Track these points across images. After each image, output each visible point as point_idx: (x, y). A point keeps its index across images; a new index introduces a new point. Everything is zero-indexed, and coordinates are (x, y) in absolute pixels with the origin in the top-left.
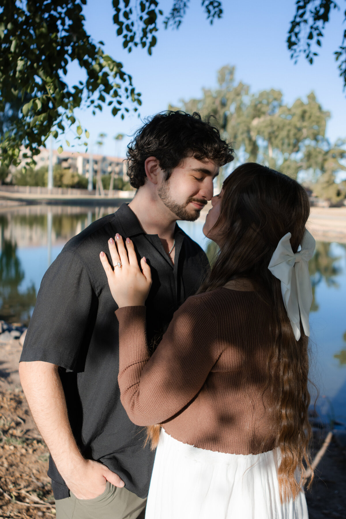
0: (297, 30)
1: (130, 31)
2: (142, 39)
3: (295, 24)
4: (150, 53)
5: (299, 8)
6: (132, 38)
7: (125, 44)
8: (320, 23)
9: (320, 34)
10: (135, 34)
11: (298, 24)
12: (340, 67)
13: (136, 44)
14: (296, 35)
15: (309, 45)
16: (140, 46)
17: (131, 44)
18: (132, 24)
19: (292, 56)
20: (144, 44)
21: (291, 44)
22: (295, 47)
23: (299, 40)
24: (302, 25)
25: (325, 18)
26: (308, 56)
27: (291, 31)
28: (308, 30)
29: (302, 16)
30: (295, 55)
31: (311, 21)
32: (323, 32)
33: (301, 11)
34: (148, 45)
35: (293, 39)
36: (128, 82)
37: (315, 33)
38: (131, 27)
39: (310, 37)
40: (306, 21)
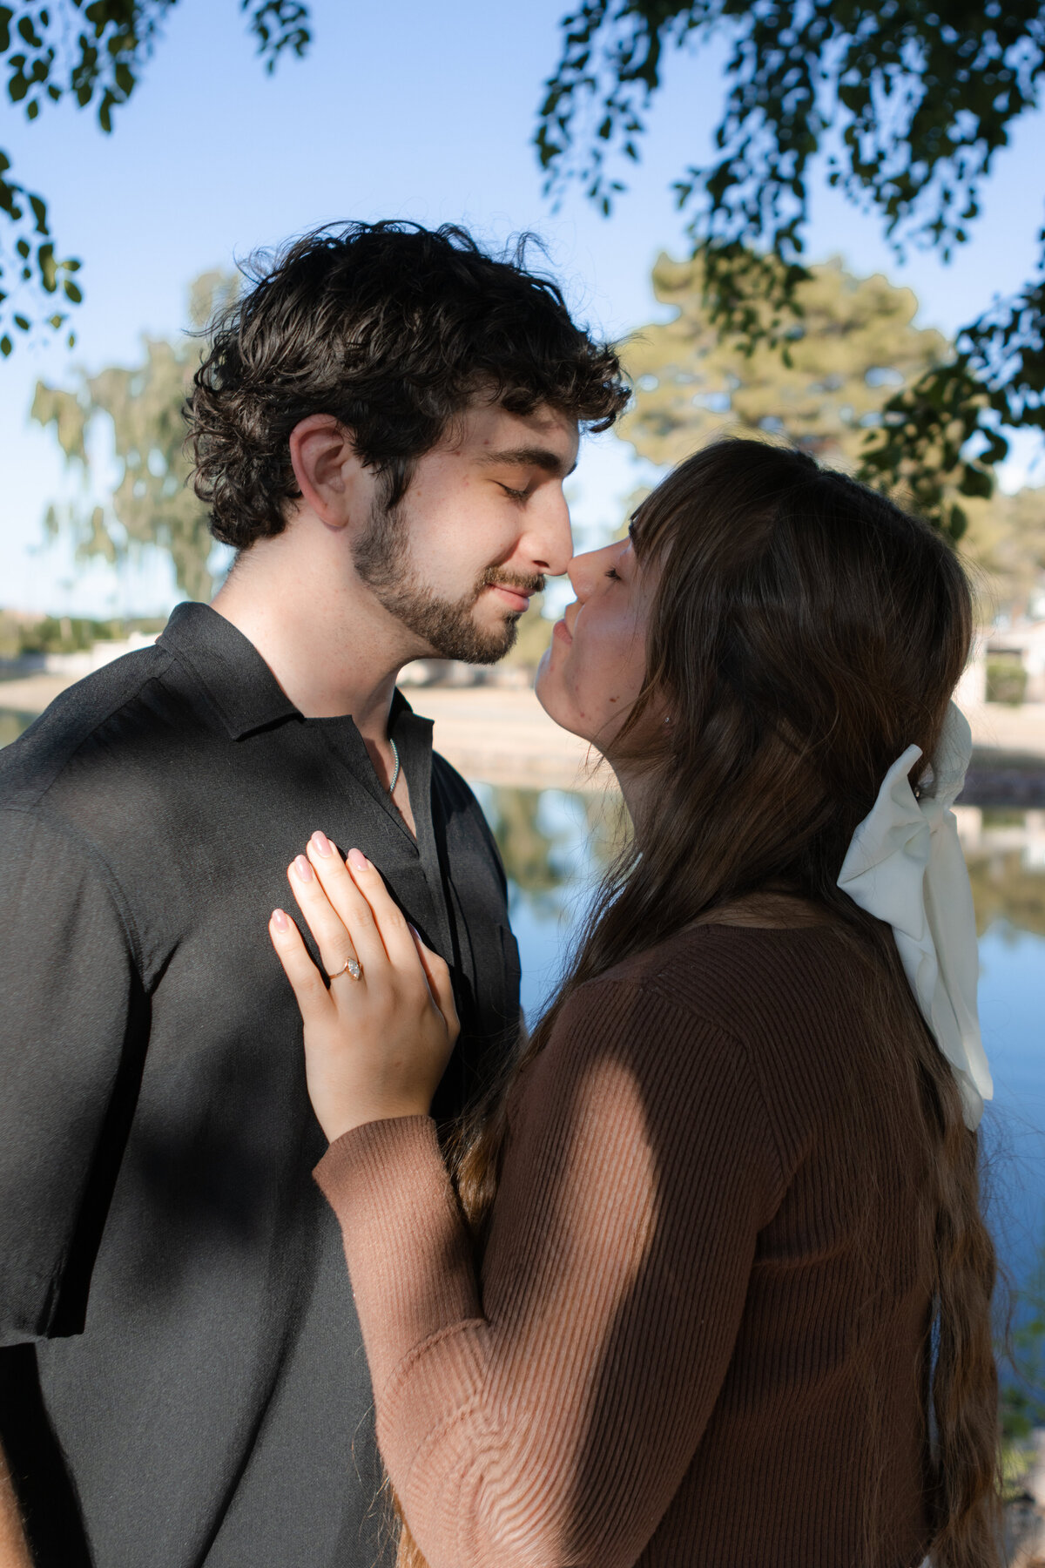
0: (563, 107)
1: (36, 42)
2: (76, 74)
3: (558, 91)
4: (105, 121)
5: (572, 39)
6: (41, 70)
7: (17, 88)
8: (634, 91)
9: (635, 127)
10: (51, 53)
11: (568, 89)
12: (691, 229)
13: (55, 93)
14: (563, 122)
15: (598, 157)
16: (69, 99)
17: (36, 91)
18: (45, 17)
19: (547, 188)
20: (84, 96)
21: (547, 152)
22: (557, 161)
23: (568, 137)
24: (581, 93)
25: (649, 74)
26: (593, 192)
27: (548, 108)
28: (598, 113)
29: (581, 63)
30: (556, 185)
31: (607, 82)
32: (646, 118)
33: (577, 51)
34: (98, 97)
35: (554, 135)
36: (29, 221)
37: (620, 121)
38: (39, 30)
39: (605, 131)
40: (592, 82)
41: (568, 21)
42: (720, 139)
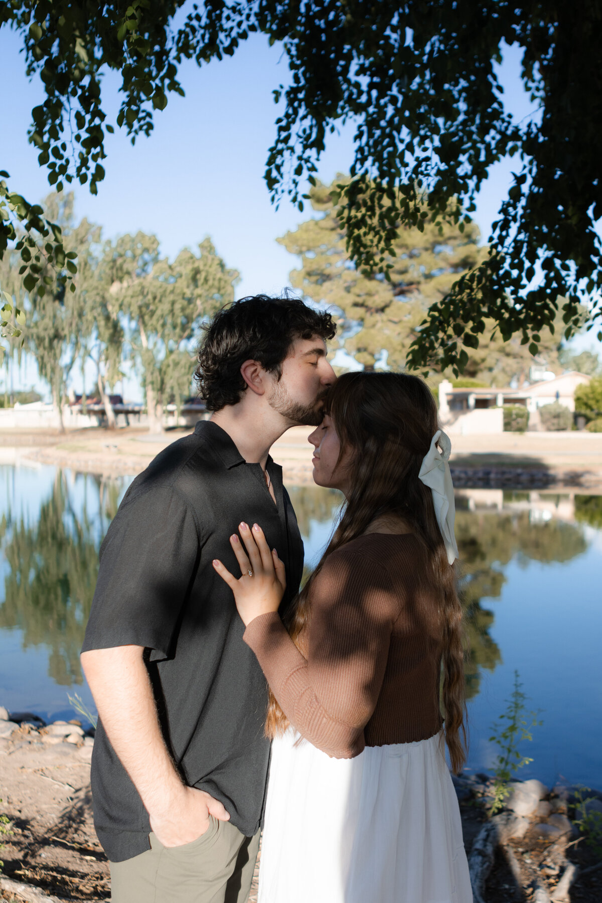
0: (278, 161)
1: (60, 157)
2: (79, 170)
3: (275, 153)
4: (94, 191)
5: (281, 129)
6: (63, 169)
7: (52, 178)
8: (312, 153)
9: (313, 169)
10: (68, 161)
11: (280, 152)
12: (340, 214)
13: (69, 178)
14: (278, 168)
15: (295, 183)
16: (76, 181)
17: (61, 178)
18: (64, 146)
19: (273, 199)
20: (83, 179)
21: (271, 182)
22: (276, 186)
23: (281, 176)
24: (287, 153)
25: (319, 145)
26: (294, 200)
27: (271, 161)
28: (296, 163)
29: (286, 140)
30: (277, 197)
31: (299, 149)
32: (317, 165)
33: (284, 134)
34: (90, 178)
35: (274, 174)
36: (51, 236)
37: (305, 166)
38: (62, 152)
39: (298, 171)
40: (292, 149)
41: (279, 121)
42: (353, 171)
